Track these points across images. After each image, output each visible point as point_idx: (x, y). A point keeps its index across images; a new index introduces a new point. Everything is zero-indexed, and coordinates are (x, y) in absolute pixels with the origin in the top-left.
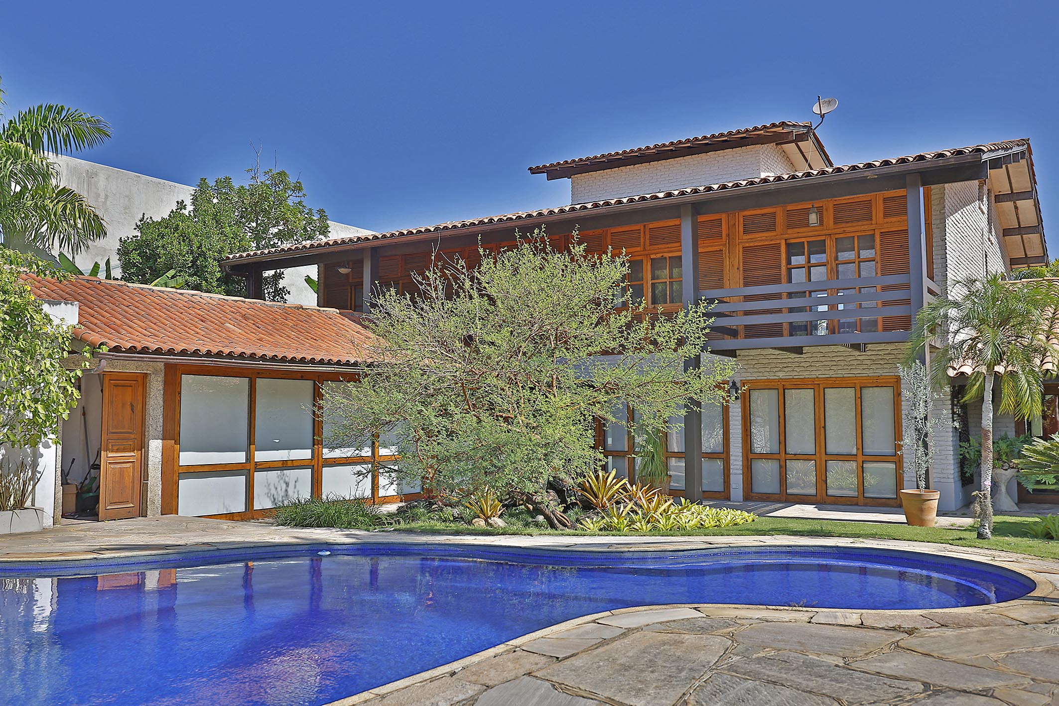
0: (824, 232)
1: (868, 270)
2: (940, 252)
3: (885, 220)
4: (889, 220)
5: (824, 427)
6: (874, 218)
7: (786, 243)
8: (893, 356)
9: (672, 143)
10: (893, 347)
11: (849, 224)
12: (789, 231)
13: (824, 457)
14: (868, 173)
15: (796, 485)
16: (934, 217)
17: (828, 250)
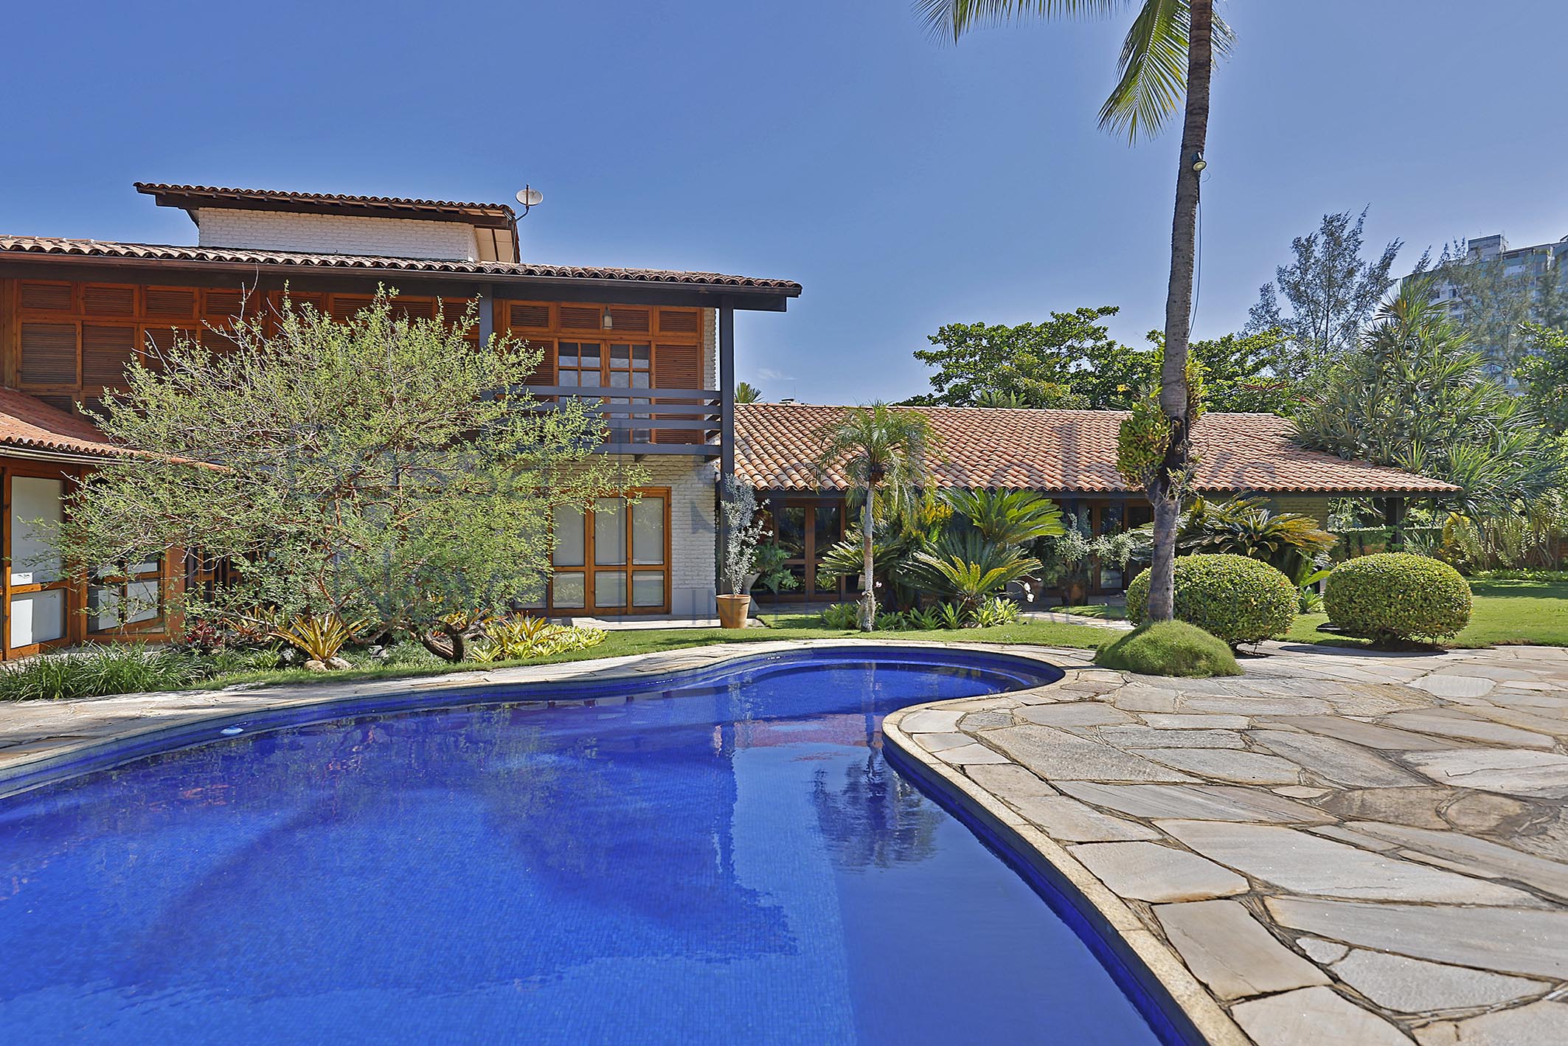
0: (600, 336)
1: (641, 381)
2: (710, 372)
3: (662, 333)
4: (665, 333)
5: (594, 538)
6: (650, 329)
7: (559, 343)
8: (665, 468)
9: (364, 198)
10: (662, 459)
11: (626, 332)
12: (563, 330)
13: (593, 568)
14: (702, 288)
15: (562, 600)
16: (705, 338)
17: (602, 354)
